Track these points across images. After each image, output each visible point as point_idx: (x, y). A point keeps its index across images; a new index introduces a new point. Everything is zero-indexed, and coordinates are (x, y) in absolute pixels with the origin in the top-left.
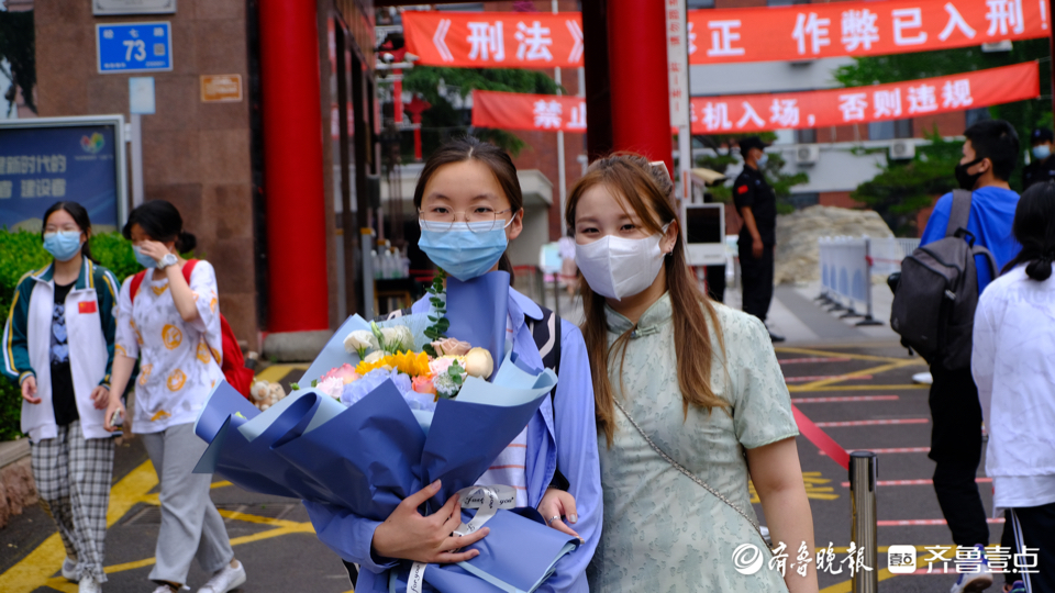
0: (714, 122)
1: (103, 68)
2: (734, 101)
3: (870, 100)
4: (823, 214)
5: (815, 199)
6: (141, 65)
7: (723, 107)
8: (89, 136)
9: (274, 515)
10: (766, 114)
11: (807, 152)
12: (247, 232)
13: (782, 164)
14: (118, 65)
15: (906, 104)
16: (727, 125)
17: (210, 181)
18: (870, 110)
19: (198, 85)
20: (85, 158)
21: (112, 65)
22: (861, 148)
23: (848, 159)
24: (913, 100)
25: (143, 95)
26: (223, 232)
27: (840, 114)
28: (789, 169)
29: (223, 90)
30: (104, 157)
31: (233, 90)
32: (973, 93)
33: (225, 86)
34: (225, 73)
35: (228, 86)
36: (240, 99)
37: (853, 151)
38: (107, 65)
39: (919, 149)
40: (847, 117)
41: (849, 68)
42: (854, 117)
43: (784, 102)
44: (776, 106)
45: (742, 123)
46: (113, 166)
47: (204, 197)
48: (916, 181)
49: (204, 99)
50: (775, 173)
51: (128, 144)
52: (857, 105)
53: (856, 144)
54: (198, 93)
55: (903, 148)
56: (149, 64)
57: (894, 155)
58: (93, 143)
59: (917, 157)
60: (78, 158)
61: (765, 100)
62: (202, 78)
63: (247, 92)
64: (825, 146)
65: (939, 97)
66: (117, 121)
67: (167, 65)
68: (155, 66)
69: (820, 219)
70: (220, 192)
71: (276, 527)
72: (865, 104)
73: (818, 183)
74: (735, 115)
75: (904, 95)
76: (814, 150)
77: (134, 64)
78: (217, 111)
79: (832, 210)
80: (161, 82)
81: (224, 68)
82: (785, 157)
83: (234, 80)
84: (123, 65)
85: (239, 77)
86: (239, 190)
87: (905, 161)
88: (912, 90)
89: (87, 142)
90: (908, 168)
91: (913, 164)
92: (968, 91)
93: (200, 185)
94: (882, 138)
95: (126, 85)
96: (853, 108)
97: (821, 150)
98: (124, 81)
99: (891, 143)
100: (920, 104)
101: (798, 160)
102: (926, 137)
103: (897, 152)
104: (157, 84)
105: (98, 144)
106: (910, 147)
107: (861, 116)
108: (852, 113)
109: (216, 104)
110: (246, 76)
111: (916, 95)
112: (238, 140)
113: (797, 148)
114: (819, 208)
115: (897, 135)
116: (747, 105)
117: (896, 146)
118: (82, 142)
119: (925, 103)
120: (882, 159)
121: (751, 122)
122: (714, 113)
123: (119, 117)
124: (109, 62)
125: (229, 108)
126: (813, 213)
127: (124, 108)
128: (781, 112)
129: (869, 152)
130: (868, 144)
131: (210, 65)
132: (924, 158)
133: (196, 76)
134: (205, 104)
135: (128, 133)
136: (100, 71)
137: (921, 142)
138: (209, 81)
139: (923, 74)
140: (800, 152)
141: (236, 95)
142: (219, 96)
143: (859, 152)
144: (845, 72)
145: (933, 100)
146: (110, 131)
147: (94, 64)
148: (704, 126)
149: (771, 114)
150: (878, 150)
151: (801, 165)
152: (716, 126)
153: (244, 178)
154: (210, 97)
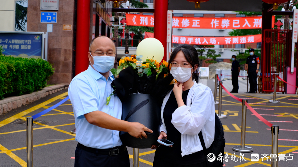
0: (197, 42)
1: (42, 22)
2: (202, 38)
3: (232, 40)
4: (223, 64)
5: (223, 60)
6: (50, 21)
7: (199, 39)
8: (37, 36)
9: (45, 124)
10: (209, 41)
11: (222, 50)
12: (71, 60)
13: (215, 52)
14: (45, 21)
15: (239, 41)
16: (200, 43)
17: (64, 48)
18: (232, 42)
19: (62, 27)
20: (35, 41)
21: (44, 21)
22: (233, 50)
23: (230, 52)
24: (241, 40)
25: (50, 28)
26: (65, 59)
27: (225, 42)
28: (217, 53)
29: (68, 28)
30: (39, 41)
31: (70, 28)
32: (254, 39)
33: (68, 27)
34: (68, 24)
35: (69, 27)
36: (71, 30)
37: (232, 50)
38: (42, 21)
39: (246, 51)
40: (226, 43)
41: (232, 32)
42: (228, 43)
43: (213, 39)
44: (211, 39)
45: (203, 43)
46: (41, 43)
47: (62, 51)
48: (244, 58)
49: (63, 30)
50: (214, 54)
51: (45, 39)
52: (229, 41)
53: (232, 49)
54: (62, 28)
55: (243, 50)
56: (52, 21)
57: (240, 52)
58: (37, 38)
59: (245, 53)
60: (34, 41)
61: (208, 38)
62: (63, 25)
63: (73, 29)
64: (226, 49)
65: (247, 40)
66: (43, 33)
67: (56, 22)
68: (53, 22)
69: (222, 65)
70: (65, 50)
71: (44, 127)
72: (230, 40)
73: (222, 57)
74: (202, 41)
75: (239, 39)
76: (223, 49)
77: (48, 21)
78: (66, 32)
79: (225, 63)
80: (54, 25)
81: (68, 23)
82: (216, 51)
83: (70, 26)
84: (46, 21)
85: (71, 25)
86: (70, 50)
87: (243, 53)
88: (241, 38)
89: (36, 38)
90: (243, 55)
91: (244, 54)
92: (253, 39)
93: (61, 49)
94: (238, 48)
95: (47, 25)
96: (228, 41)
97: (224, 50)
98: (46, 25)
99: (240, 49)
100: (242, 41)
101: (219, 51)
102: (248, 48)
103: (241, 51)
104: (53, 25)
105: (38, 38)
106: (244, 50)
107: (229, 43)
108: (227, 42)
110: (73, 25)
111: (242, 39)
112: (70, 39)
113: (219, 49)
114: (223, 62)
115: (242, 47)
116: (204, 39)
117: (241, 50)
118: (35, 37)
119: (244, 41)
120: (238, 53)
121: (205, 42)
122: (197, 40)
123: (43, 32)
124: (43, 20)
125: (68, 32)
126: (221, 63)
127: (45, 30)
128: (212, 41)
129: (235, 51)
130: (235, 49)
131: (65, 22)
132: (247, 53)
133: (62, 25)
135: (45, 36)
136: (41, 22)
137: (247, 49)
138: (65, 26)
139: (248, 35)
140: (220, 50)
141: (70, 29)
142: (67, 29)
143: (233, 51)
144: (231, 33)
145: (245, 40)
146: (41, 35)
147: (40, 21)
148: (195, 43)
149: (210, 41)
150: (237, 50)
151: (220, 53)
152: (198, 43)
153: (71, 48)
154: (65, 29)
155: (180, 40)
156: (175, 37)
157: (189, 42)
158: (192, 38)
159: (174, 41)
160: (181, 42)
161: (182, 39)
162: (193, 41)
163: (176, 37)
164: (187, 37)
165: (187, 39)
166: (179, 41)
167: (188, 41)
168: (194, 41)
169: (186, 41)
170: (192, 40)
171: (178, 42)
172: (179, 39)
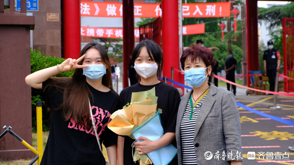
1: (17, 9)
6: (29, 9)
7: (121, 31)
19: (46, 16)
29: (53, 18)
31: (57, 18)
32: (187, 31)
35: (55, 17)
36: (58, 20)
47: (47, 49)
49: (48, 20)
54: (46, 18)
56: (31, 9)
62: (47, 14)
63: (60, 19)
67: (37, 9)
70: (52, 48)
78: (51, 24)
80: (35, 14)
81: (54, 12)
83: (57, 15)
86: (57, 47)
93: (46, 46)
109: (51, 22)
112: (58, 32)
122: (118, 33)
124: (19, 7)
125: (55, 23)
131: (50, 10)
133: (45, 13)
134: (48, 22)
138: (49, 15)
141: (57, 19)
142: (52, 19)
148: (115, 36)
152: (118, 36)
153: (59, 44)
154: (49, 19)
155: (97, 32)
156: (89, 29)
157: (108, 35)
158: (112, 30)
159: (89, 34)
160: (98, 35)
161: (98, 32)
162: (112, 34)
163: (91, 29)
164: (105, 29)
165: (105, 32)
166: (95, 34)
167: (106, 33)
168: (114, 33)
169: (104, 34)
170: (112, 32)
171: (93, 35)
172: (95, 31)
